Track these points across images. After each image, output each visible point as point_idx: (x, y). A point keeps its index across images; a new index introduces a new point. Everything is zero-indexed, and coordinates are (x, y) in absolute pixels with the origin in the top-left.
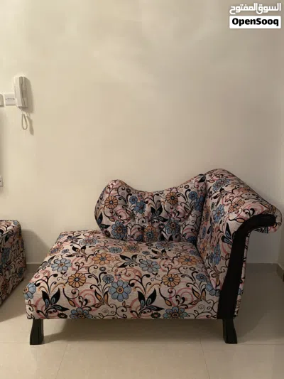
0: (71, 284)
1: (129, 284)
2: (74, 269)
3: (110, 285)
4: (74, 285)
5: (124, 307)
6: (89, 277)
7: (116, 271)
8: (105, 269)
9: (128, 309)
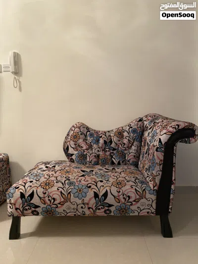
0: (42, 187)
1: (87, 186)
2: (45, 178)
3: (73, 187)
4: (45, 188)
5: (83, 204)
6: (56, 182)
7: (78, 179)
8: (69, 177)
9: (86, 206)
